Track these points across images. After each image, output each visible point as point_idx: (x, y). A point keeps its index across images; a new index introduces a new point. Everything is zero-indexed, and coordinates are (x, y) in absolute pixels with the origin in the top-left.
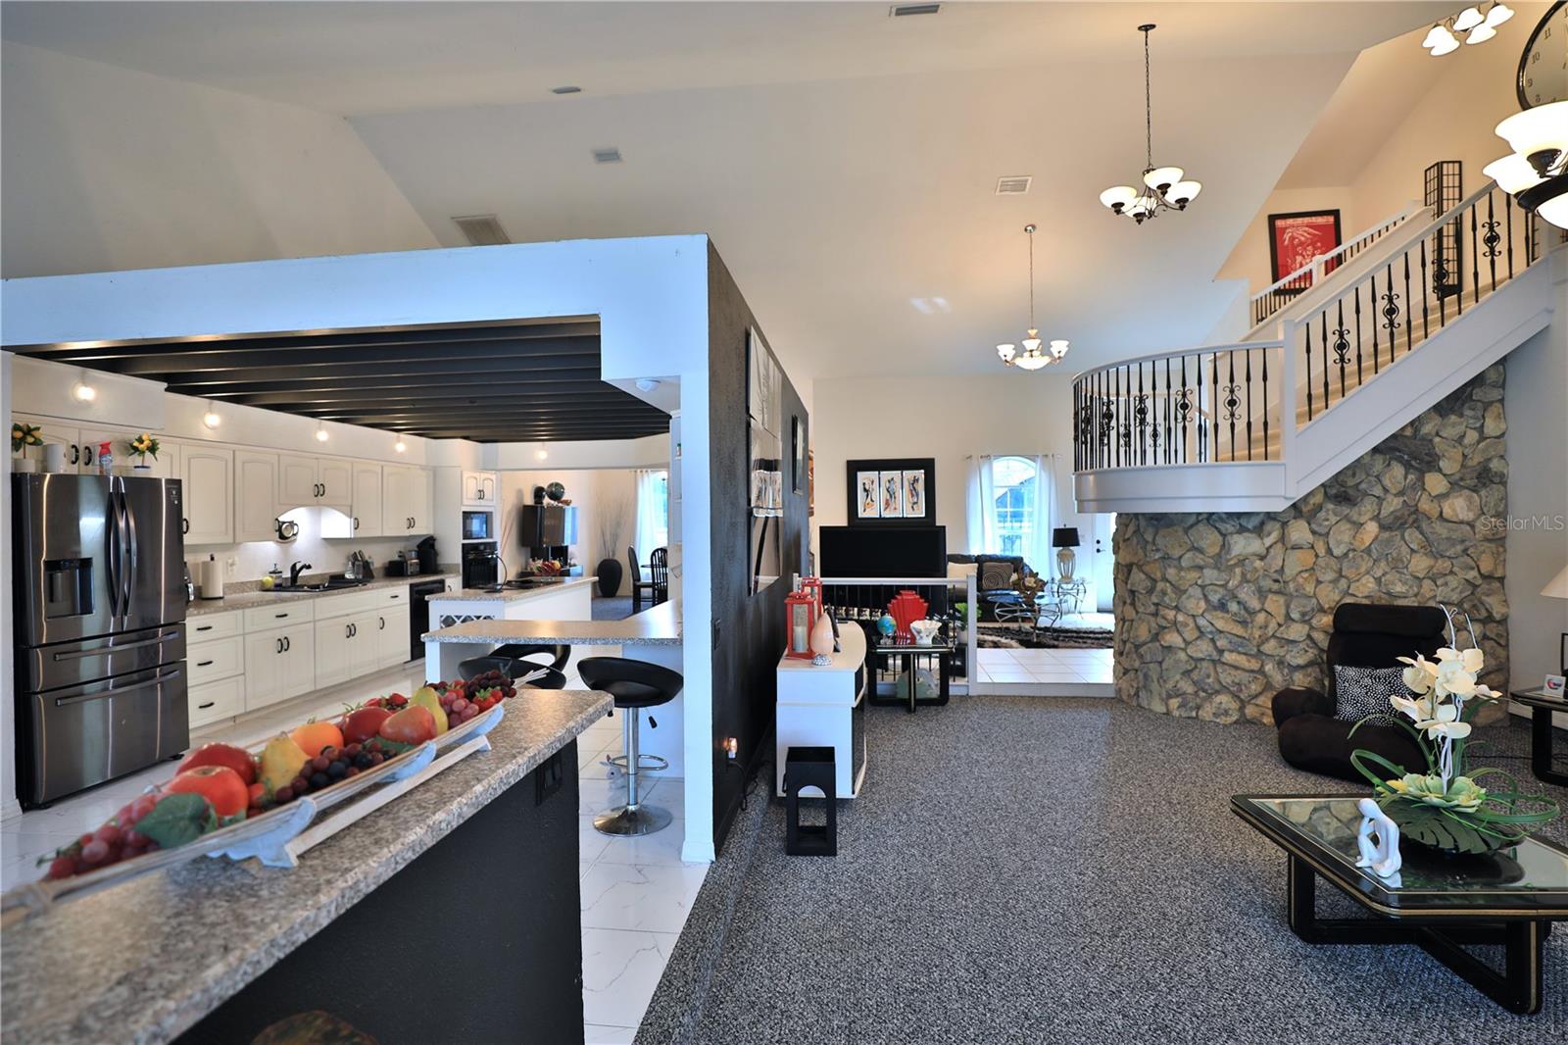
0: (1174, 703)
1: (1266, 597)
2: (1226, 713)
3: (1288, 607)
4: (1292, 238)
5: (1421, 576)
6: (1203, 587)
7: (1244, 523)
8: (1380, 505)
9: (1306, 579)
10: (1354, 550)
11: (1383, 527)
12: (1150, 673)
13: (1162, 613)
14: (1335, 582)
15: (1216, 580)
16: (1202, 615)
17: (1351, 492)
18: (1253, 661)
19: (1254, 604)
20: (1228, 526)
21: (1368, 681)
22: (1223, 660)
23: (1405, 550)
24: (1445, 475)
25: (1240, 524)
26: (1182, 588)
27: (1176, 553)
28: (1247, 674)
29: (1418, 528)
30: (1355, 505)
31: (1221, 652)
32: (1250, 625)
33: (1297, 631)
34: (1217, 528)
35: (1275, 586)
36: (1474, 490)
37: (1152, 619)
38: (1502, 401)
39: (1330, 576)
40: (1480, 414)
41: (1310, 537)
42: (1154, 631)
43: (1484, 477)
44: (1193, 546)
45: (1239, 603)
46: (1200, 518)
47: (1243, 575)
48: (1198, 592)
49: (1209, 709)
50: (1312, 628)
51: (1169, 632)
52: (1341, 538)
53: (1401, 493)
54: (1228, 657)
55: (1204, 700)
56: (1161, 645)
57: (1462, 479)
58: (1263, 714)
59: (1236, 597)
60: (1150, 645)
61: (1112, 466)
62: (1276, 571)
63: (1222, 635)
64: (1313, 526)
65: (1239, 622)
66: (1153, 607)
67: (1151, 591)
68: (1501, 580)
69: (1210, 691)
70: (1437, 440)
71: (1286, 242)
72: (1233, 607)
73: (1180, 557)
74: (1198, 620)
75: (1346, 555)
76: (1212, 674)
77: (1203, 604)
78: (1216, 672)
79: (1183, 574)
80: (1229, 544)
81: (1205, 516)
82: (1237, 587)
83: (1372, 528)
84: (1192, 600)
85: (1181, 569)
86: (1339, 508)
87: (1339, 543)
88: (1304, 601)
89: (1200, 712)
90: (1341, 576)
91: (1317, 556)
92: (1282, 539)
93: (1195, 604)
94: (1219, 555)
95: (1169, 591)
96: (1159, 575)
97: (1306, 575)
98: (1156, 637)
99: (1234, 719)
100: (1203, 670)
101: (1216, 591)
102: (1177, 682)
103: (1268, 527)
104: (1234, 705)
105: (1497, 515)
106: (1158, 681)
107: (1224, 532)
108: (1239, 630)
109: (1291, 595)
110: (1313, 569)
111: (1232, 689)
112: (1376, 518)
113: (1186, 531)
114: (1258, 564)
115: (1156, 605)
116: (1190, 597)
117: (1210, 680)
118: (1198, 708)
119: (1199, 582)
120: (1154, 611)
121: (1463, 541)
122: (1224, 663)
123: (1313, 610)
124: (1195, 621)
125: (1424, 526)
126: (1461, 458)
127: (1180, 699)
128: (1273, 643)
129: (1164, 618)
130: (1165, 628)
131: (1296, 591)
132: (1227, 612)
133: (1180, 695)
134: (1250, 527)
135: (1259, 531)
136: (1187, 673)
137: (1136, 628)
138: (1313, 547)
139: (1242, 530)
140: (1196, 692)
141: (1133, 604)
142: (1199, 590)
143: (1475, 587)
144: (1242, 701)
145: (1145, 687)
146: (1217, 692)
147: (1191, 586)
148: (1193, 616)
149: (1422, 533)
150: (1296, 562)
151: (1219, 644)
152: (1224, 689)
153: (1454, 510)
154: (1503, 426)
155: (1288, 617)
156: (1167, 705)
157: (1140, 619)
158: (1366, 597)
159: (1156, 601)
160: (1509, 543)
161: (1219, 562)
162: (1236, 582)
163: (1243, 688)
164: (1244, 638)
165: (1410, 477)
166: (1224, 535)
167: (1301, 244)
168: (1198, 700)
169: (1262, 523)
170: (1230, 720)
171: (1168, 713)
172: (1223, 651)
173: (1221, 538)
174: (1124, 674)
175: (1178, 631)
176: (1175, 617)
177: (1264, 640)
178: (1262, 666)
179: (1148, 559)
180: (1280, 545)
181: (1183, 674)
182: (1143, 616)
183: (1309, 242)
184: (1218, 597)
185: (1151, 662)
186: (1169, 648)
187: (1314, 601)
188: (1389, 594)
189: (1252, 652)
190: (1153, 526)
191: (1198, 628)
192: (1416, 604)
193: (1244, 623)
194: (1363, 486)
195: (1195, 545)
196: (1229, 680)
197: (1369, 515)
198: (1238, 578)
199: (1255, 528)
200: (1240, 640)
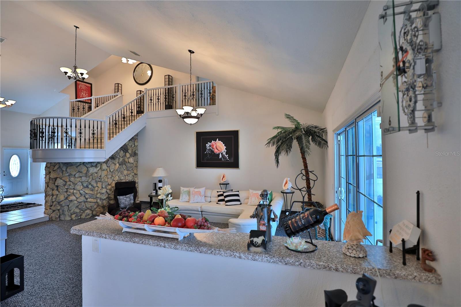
0: (73, 216)
1: (97, 183)
2: (89, 215)
3: (102, 185)
4: (81, 87)
5: (126, 175)
6: (82, 182)
7: (92, 164)
8: (119, 160)
9: (106, 178)
10: (114, 170)
11: (119, 165)
12: (65, 209)
13: (69, 191)
14: (111, 178)
15: (86, 180)
16: (82, 190)
17: (114, 157)
18: (95, 200)
19: (95, 185)
20: (89, 165)
21: (125, 198)
22: (88, 201)
23: (123, 170)
24: (129, 153)
25: (92, 165)
26: (75, 183)
27: (74, 173)
28: (93, 203)
29: (125, 165)
30: (115, 160)
31: (87, 199)
32: (94, 191)
33: (104, 191)
34: (85, 166)
35: (99, 180)
36: (134, 157)
37: (65, 193)
38: (137, 139)
39: (110, 176)
40: (134, 141)
41: (106, 167)
42: (66, 197)
43: (135, 154)
44: (79, 171)
45: (91, 185)
46: (81, 163)
47: (92, 178)
48: (80, 184)
49: (84, 215)
50: (107, 189)
51: (71, 196)
52: (112, 167)
53: (122, 157)
54: (89, 200)
55: (82, 213)
56: (69, 200)
57: (132, 154)
58: (97, 213)
59: (91, 184)
60: (65, 201)
61: (43, 148)
62: (99, 176)
63: (87, 194)
64: (107, 165)
65: (91, 190)
66: (65, 189)
67: (65, 185)
68: (137, 174)
69: (84, 210)
70: (128, 146)
71: (79, 88)
72: (90, 186)
73: (75, 175)
74: (80, 191)
75: (113, 171)
76: (84, 205)
77: (82, 187)
78: (85, 205)
79: (76, 179)
80: (89, 170)
81: (82, 163)
82: (91, 181)
83: (118, 165)
84: (79, 186)
85: (75, 178)
86: (112, 160)
87: (112, 168)
88: (105, 183)
89: (81, 217)
90: (112, 176)
91: (108, 172)
92: (101, 168)
93: (79, 187)
94: (86, 173)
95: (72, 184)
96: (68, 180)
97: (105, 177)
98: (67, 198)
99: (91, 216)
100: (82, 205)
101: (85, 183)
102: (74, 210)
103: (98, 165)
104: (91, 212)
105: (137, 162)
106: (68, 211)
107: (88, 167)
108: (91, 192)
109: (102, 182)
110: (107, 175)
111: (90, 208)
112: (118, 163)
113: (77, 167)
114: (96, 175)
115: (67, 189)
116: (78, 185)
117: (84, 207)
118: (81, 215)
119: (81, 181)
120: (66, 191)
121: (132, 167)
122: (88, 202)
123: (107, 185)
124: (79, 192)
125: (126, 164)
126: (131, 150)
127: (75, 214)
128: (99, 194)
129: (70, 192)
130: (70, 195)
131: (104, 181)
132: (89, 188)
133: (75, 213)
134: (94, 165)
135: (96, 166)
136: (77, 207)
137: (59, 197)
138: (107, 170)
139: (92, 166)
140: (80, 211)
141: (57, 190)
142: (81, 183)
143: (134, 176)
144: (92, 211)
145: (63, 214)
146: (86, 210)
147: (78, 182)
148: (79, 190)
149: (126, 166)
150: (104, 173)
151: (86, 197)
152: (88, 209)
153: (131, 161)
154: (137, 144)
155: (102, 187)
156: (71, 217)
157: (60, 194)
158: (117, 181)
159: (67, 188)
160: (138, 167)
161: (86, 175)
162: (91, 180)
163: (93, 207)
164: (92, 194)
165: (124, 154)
166: (88, 168)
167: (83, 89)
168: (81, 213)
169: (97, 164)
170: (90, 216)
171: (72, 219)
172: (87, 198)
173: (87, 168)
174: (53, 212)
175: (74, 195)
176: (73, 191)
177: (97, 194)
178: (97, 201)
179: (64, 176)
180: (100, 170)
181: (76, 207)
182: (62, 193)
183: (85, 90)
184: (86, 184)
185: (65, 206)
186: (71, 201)
187: (107, 183)
188: (121, 179)
189: (95, 198)
190: (66, 166)
191: (81, 194)
192: (125, 181)
193: (92, 190)
194: (116, 155)
195: (80, 171)
196: (89, 206)
197: (117, 162)
198: (91, 179)
199: (95, 166)
200: (91, 195)
